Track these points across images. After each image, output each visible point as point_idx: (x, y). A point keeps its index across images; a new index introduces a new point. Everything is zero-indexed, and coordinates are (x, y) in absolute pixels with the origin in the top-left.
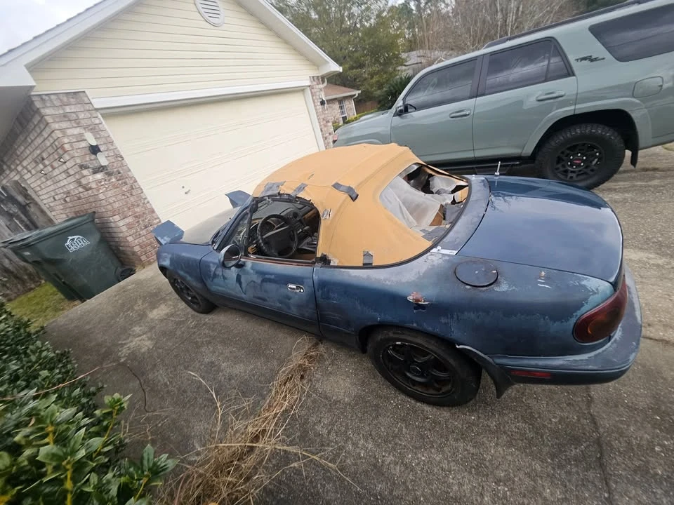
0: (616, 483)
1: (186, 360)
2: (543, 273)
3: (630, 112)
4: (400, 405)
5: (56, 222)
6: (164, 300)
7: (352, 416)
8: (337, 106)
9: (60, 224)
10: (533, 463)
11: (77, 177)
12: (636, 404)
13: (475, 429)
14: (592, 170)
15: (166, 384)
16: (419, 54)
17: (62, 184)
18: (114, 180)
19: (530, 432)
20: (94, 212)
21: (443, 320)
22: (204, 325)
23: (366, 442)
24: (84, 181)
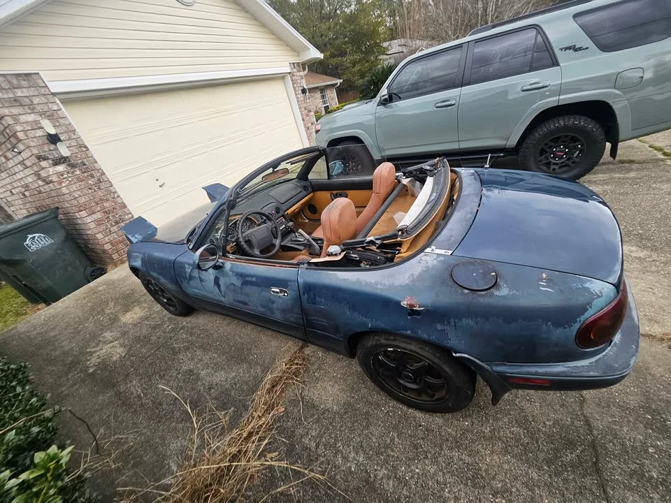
0: (613, 489)
1: (162, 368)
2: (544, 275)
3: (611, 104)
4: (391, 412)
5: (16, 218)
6: (138, 302)
7: (341, 426)
8: (318, 95)
9: (20, 220)
10: (530, 471)
11: (35, 168)
12: (627, 404)
13: (469, 436)
14: (574, 162)
15: (139, 396)
16: (400, 44)
17: (19, 176)
18: (78, 172)
19: (525, 437)
20: (58, 208)
21: (439, 327)
22: (181, 329)
23: (357, 454)
24: (43, 174)
